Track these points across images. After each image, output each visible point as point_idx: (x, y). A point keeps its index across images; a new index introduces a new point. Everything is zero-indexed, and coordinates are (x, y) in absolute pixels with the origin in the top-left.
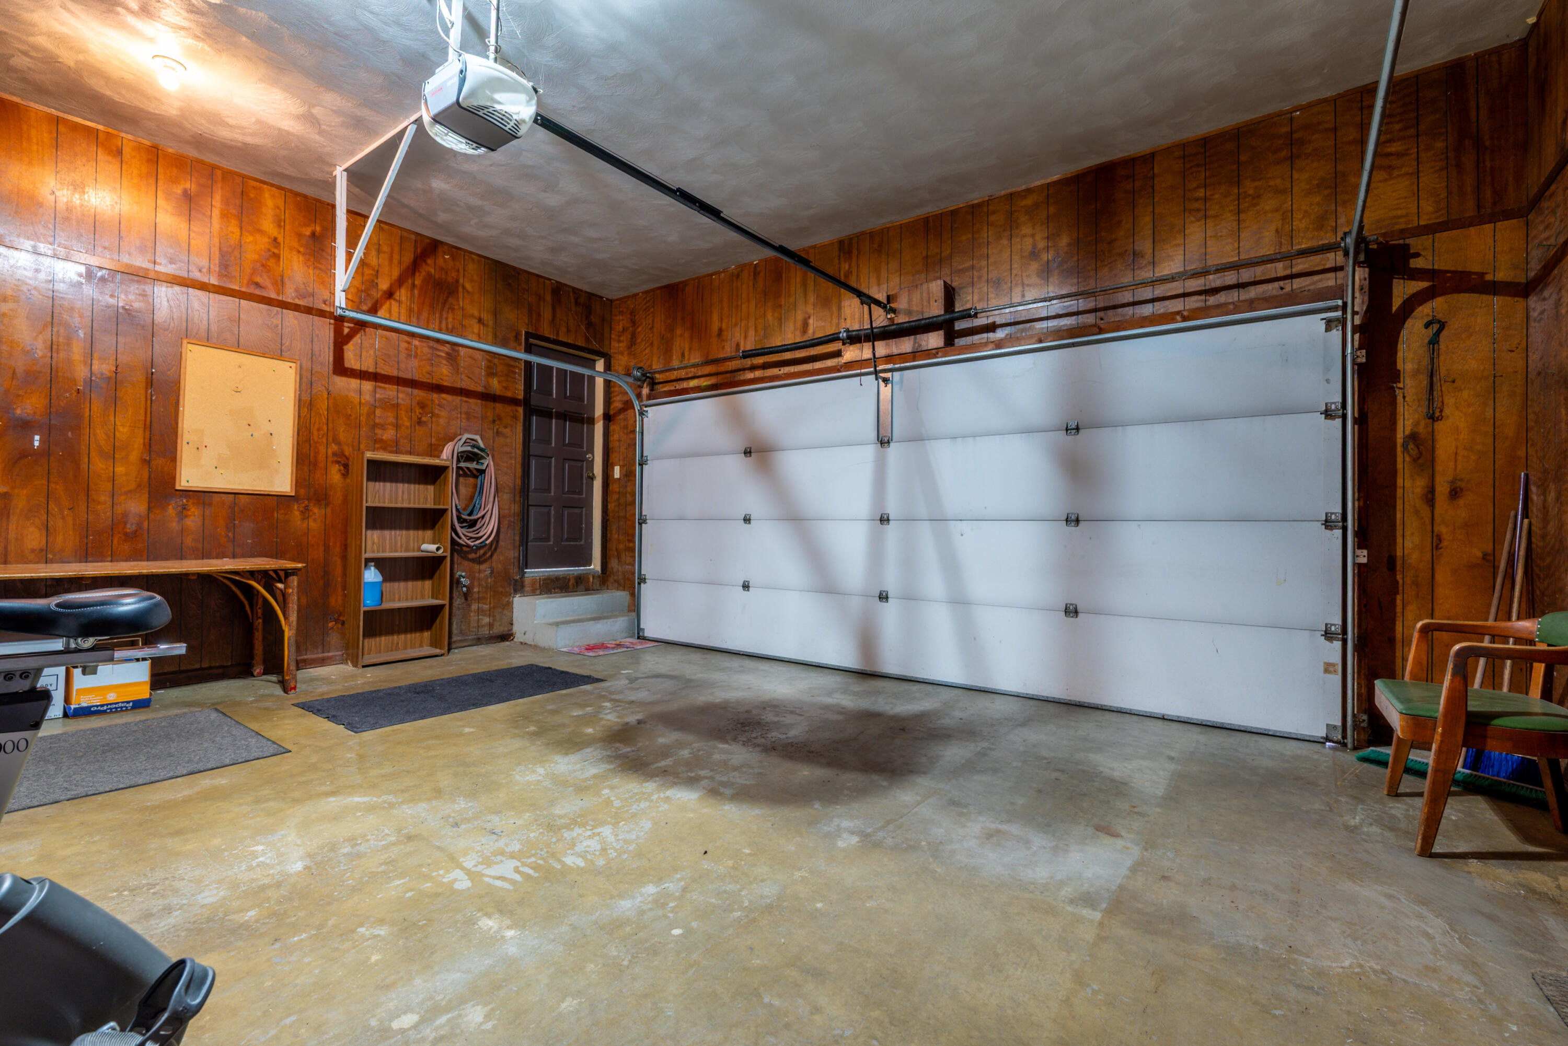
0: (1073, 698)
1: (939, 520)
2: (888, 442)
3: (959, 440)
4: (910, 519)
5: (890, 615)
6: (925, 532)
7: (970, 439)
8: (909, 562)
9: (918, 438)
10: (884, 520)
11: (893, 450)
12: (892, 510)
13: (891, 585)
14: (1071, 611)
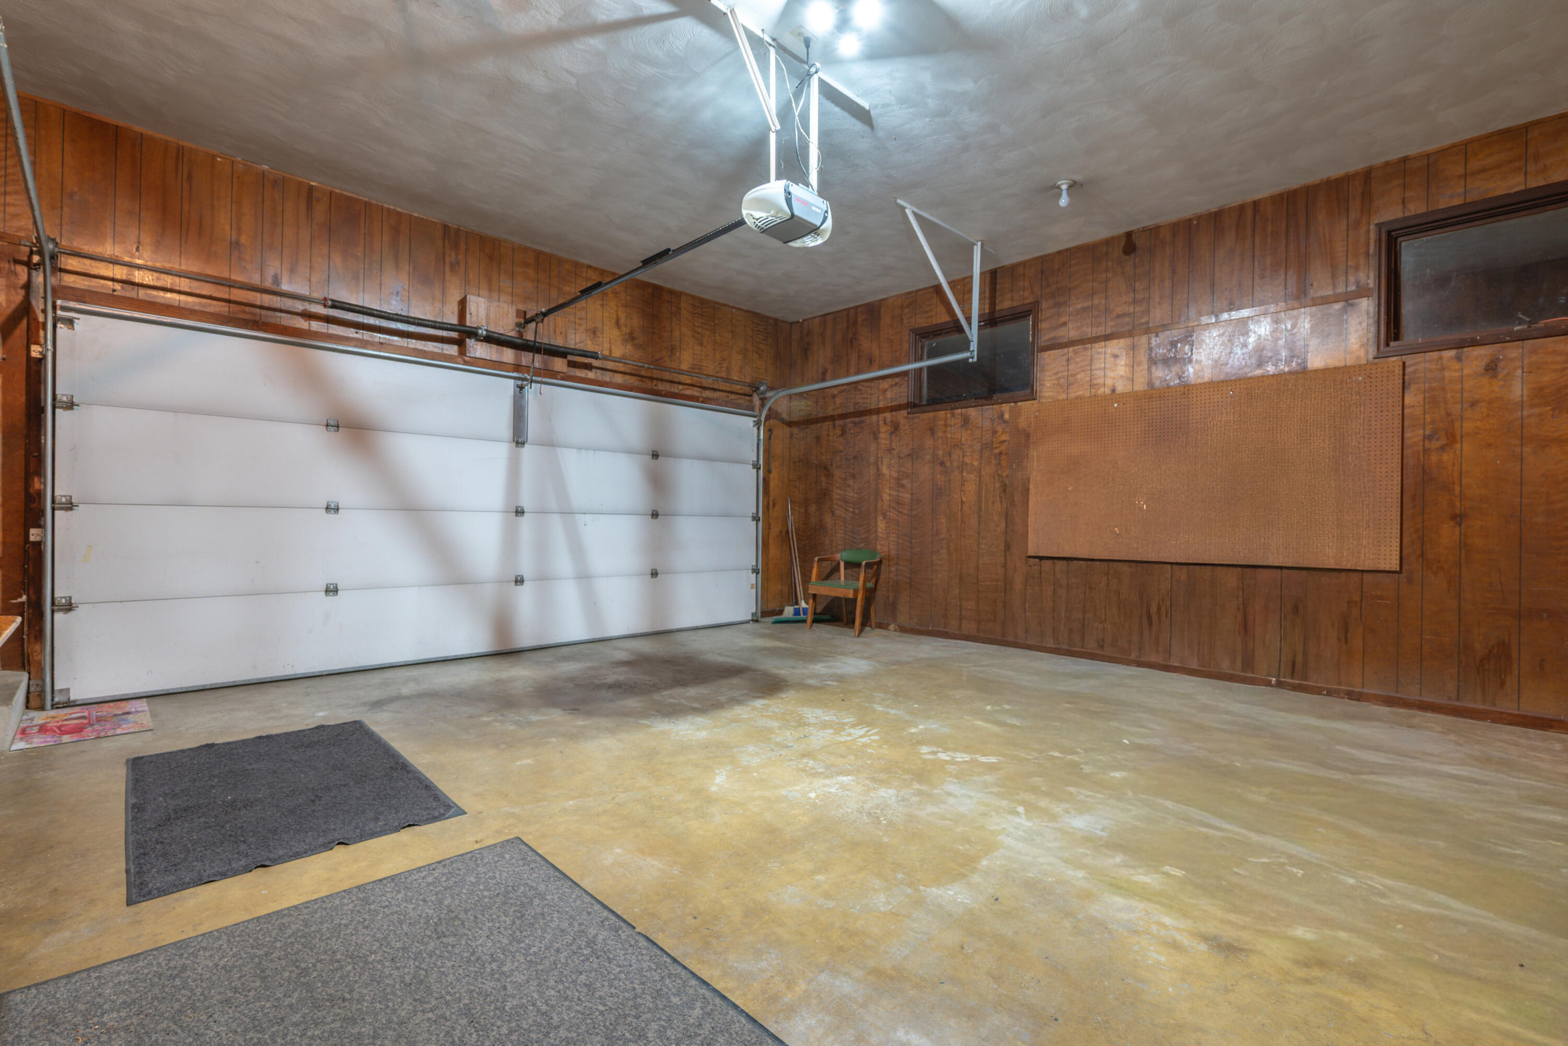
0: (655, 630)
1: (567, 512)
2: (524, 444)
3: (583, 451)
4: (543, 512)
5: (525, 598)
6: (556, 524)
7: (591, 452)
8: (542, 548)
9: (550, 443)
10: (519, 512)
11: (527, 450)
12: (526, 502)
13: (526, 567)
14: (654, 574)
